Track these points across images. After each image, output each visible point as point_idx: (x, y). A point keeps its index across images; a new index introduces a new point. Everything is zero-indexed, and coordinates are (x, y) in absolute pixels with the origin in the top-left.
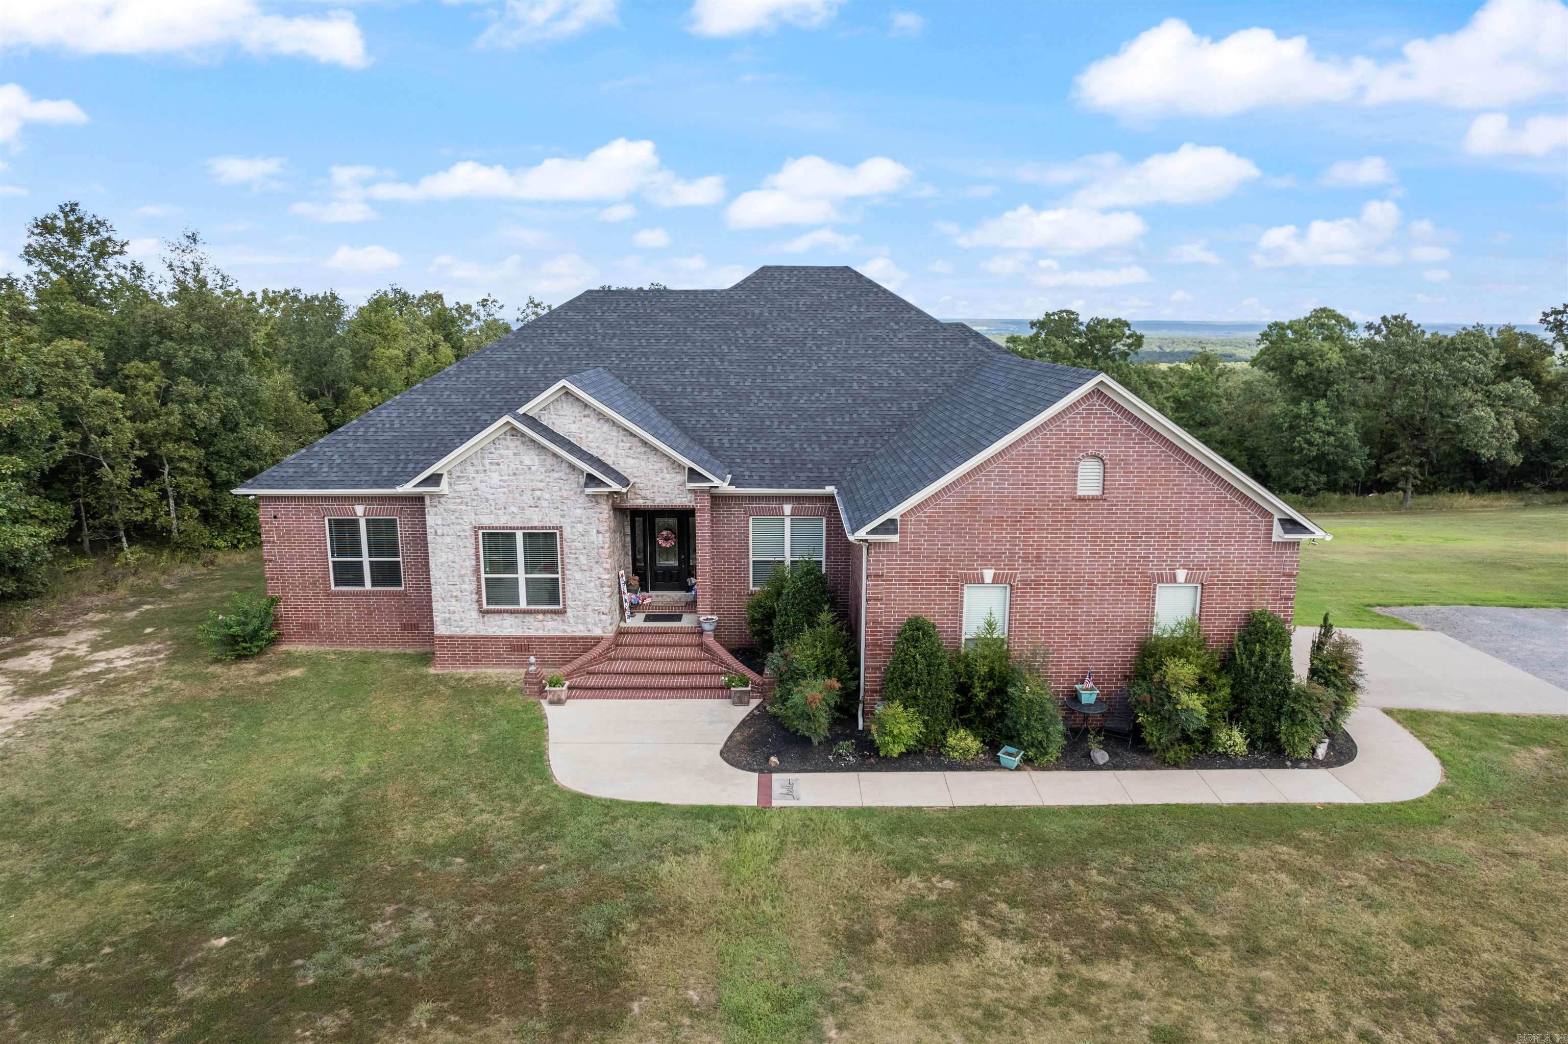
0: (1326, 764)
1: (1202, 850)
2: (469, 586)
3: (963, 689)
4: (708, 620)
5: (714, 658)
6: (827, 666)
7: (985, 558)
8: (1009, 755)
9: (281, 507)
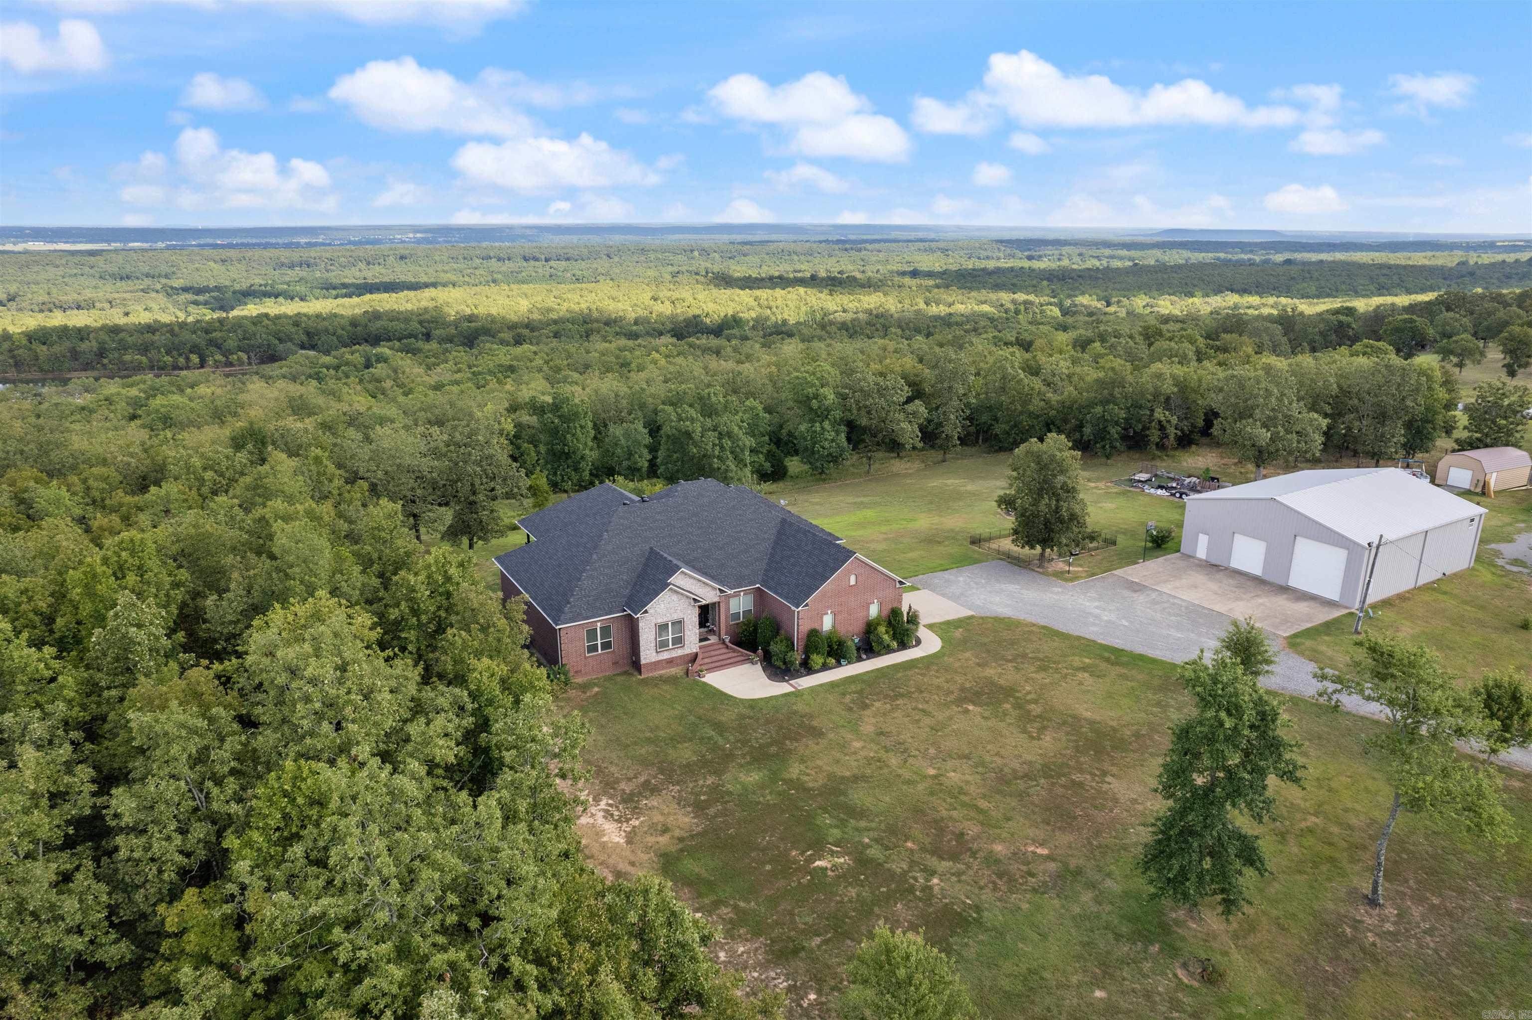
0: (916, 646)
1: (900, 675)
2: (653, 645)
3: (830, 646)
4: (727, 638)
5: (735, 650)
7: (828, 607)
8: (844, 662)
9: (566, 630)
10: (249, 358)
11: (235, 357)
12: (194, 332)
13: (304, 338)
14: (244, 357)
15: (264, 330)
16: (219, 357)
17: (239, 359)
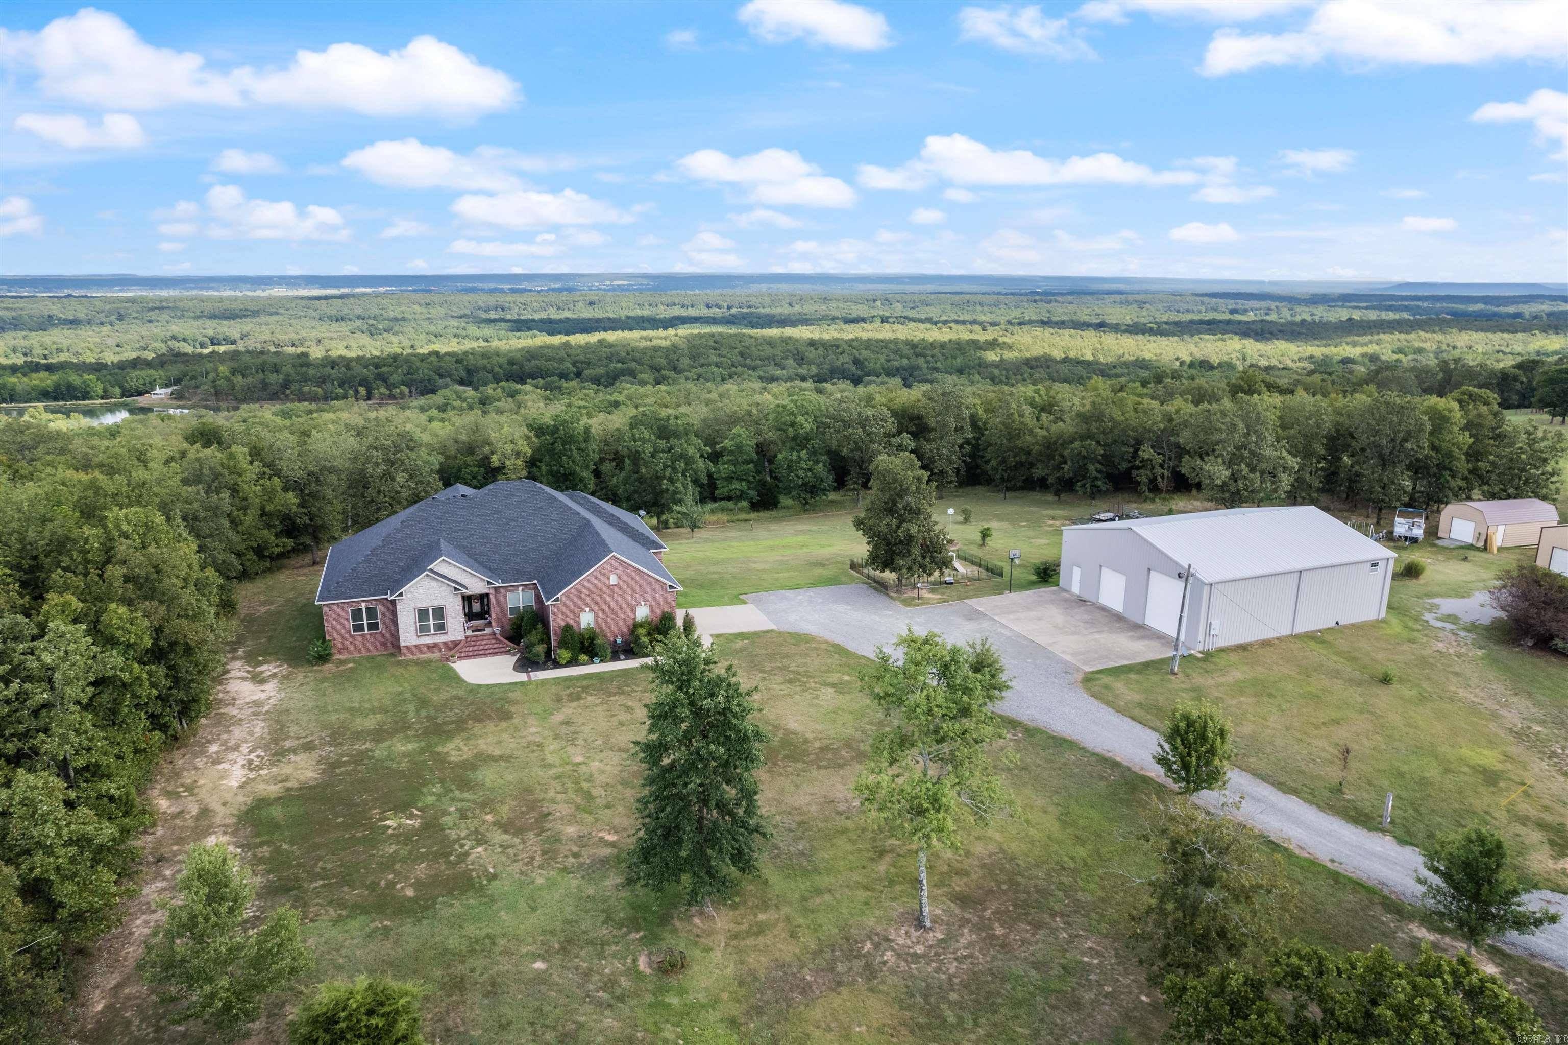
2: (413, 628)
3: (582, 643)
4: (497, 630)
5: (501, 642)
6: (542, 641)
7: (586, 605)
8: (597, 660)
9: (332, 608)
10: (410, 392)
11: (398, 390)
12: (366, 367)
13: (464, 374)
14: (405, 390)
15: (427, 366)
16: (383, 390)
17: (402, 393)
